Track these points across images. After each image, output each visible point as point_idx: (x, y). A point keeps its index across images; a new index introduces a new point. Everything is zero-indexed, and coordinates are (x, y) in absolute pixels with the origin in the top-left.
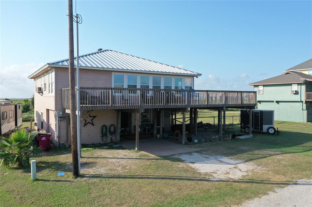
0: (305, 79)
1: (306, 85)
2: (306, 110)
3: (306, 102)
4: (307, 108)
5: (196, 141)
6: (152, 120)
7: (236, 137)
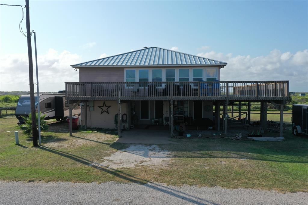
6: (189, 113)
7: (248, 137)
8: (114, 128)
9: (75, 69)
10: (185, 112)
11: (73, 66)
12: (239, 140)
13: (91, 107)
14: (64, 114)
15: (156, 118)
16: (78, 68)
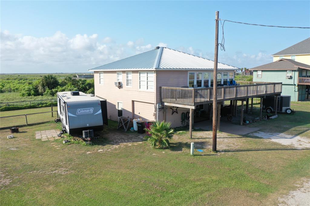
0: (299, 67)
1: (299, 71)
2: (298, 91)
3: (298, 85)
4: (299, 90)
5: (248, 122)
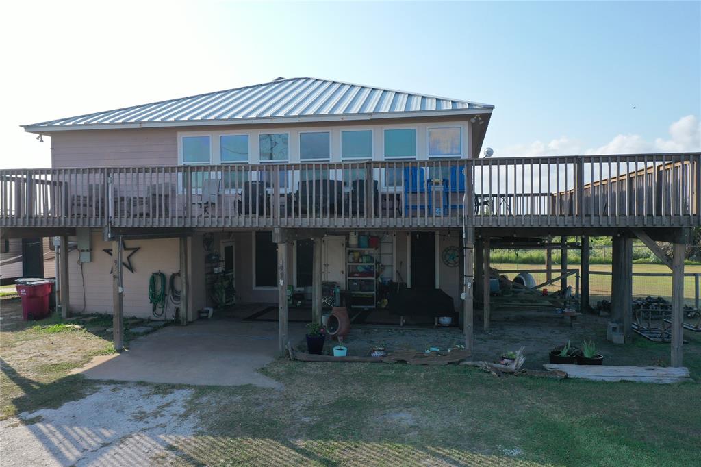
6: (397, 271)
7: (548, 366)
8: (148, 316)
9: (38, 138)
10: (383, 267)
11: (28, 128)
12: (512, 373)
13: (83, 251)
14: (45, 271)
15: (298, 286)
16: (47, 133)
